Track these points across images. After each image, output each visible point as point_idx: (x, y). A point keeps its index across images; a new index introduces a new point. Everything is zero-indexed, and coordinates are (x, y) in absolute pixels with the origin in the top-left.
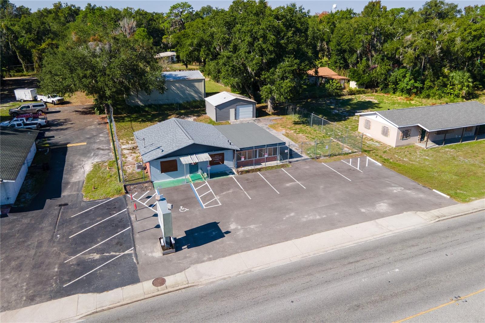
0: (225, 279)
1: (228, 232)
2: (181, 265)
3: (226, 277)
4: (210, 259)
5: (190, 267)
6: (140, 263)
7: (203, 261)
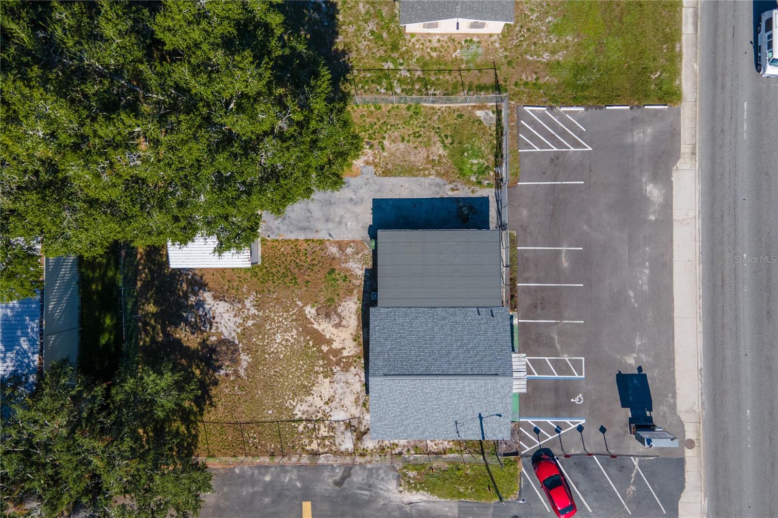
0: (702, 394)
1: (640, 369)
2: (674, 422)
3: (700, 391)
4: (674, 397)
5: (679, 416)
6: (658, 454)
7: (675, 404)
